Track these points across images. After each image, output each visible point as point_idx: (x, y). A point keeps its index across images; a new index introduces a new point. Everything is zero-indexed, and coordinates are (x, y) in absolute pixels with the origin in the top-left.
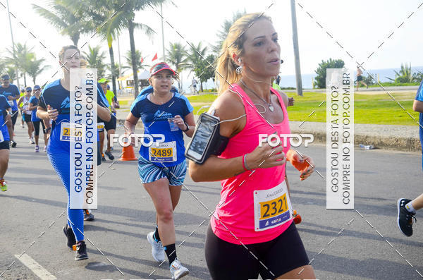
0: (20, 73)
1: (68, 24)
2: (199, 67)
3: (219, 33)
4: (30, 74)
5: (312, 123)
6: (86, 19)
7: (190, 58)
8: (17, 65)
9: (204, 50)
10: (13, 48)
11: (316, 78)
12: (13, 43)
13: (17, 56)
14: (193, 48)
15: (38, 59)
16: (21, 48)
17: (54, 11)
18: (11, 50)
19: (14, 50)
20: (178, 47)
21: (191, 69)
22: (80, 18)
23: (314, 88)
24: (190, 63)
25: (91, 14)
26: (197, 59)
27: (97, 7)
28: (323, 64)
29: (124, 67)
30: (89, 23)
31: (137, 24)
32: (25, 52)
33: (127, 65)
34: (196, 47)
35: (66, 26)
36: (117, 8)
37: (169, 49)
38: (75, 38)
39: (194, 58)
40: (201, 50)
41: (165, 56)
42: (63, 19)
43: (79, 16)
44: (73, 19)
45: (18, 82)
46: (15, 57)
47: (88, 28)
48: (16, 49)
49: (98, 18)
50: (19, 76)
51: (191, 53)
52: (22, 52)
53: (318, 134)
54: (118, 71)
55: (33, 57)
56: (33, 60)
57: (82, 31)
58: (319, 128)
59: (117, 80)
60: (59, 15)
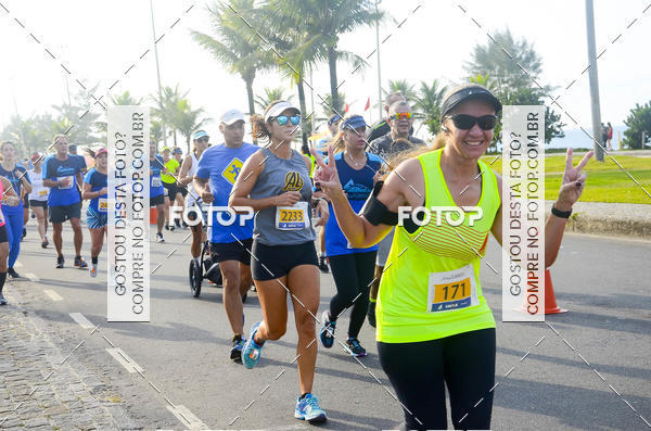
0: (168, 130)
1: (239, 56)
2: (435, 118)
3: (468, 66)
4: (182, 131)
5: (625, 206)
6: (266, 48)
7: (420, 103)
8: (164, 118)
9: (443, 91)
10: (160, 93)
11: (625, 133)
12: (160, 87)
13: (164, 105)
14: (425, 89)
15: (193, 109)
16: (169, 93)
17: (219, 38)
18: (157, 97)
19: (161, 97)
20: (402, 87)
21: (422, 121)
22: (255, 48)
23: (622, 149)
24: (420, 111)
25: (273, 39)
26: (431, 106)
27: (283, 30)
28: (638, 109)
29: (319, 120)
30: (269, 54)
31: (341, 54)
32: (176, 100)
33: (324, 116)
34: (430, 86)
35: (236, 59)
36: (312, 29)
37: (388, 90)
38: (249, 77)
39: (427, 103)
40: (438, 91)
41: (381, 101)
42: (232, 48)
43: (255, 43)
44: (247, 49)
45: (165, 144)
46: (161, 106)
47: (267, 62)
48: (164, 95)
49: (283, 45)
50: (167, 135)
51: (422, 96)
52: (172, 99)
53: (636, 223)
54: (310, 126)
55: (186, 106)
56: (186, 111)
57: (259, 66)
58: (637, 214)
59: (309, 139)
60: (227, 43)
